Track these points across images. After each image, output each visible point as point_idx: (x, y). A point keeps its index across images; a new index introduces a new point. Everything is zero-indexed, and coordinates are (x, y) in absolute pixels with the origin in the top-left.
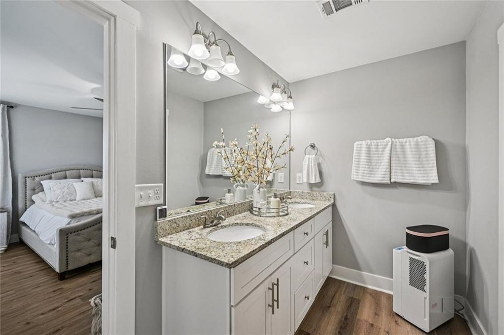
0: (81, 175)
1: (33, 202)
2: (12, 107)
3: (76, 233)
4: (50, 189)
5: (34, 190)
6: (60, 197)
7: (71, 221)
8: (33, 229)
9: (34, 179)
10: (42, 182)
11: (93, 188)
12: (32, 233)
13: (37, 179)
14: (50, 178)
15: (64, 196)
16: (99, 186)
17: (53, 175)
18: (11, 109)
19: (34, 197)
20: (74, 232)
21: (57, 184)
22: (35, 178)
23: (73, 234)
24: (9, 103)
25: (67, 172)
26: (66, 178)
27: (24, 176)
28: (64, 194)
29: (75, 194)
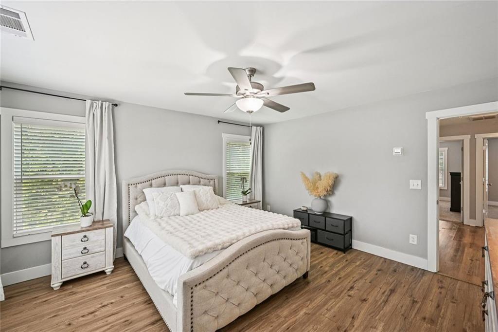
0: (179, 182)
1: (136, 214)
2: (116, 105)
3: (202, 285)
4: (153, 200)
5: (136, 199)
6: (164, 210)
7: (193, 263)
8: (139, 252)
9: (136, 187)
10: (144, 190)
11: (196, 200)
12: (138, 258)
13: (139, 186)
14: (151, 186)
15: (167, 209)
16: (201, 196)
17: (153, 181)
18: (116, 108)
19: (137, 208)
20: (200, 284)
21: (160, 194)
22: (138, 185)
23: (199, 287)
24: (113, 100)
25: (166, 177)
26: (165, 185)
27: (128, 184)
28: (167, 207)
29: (178, 207)
